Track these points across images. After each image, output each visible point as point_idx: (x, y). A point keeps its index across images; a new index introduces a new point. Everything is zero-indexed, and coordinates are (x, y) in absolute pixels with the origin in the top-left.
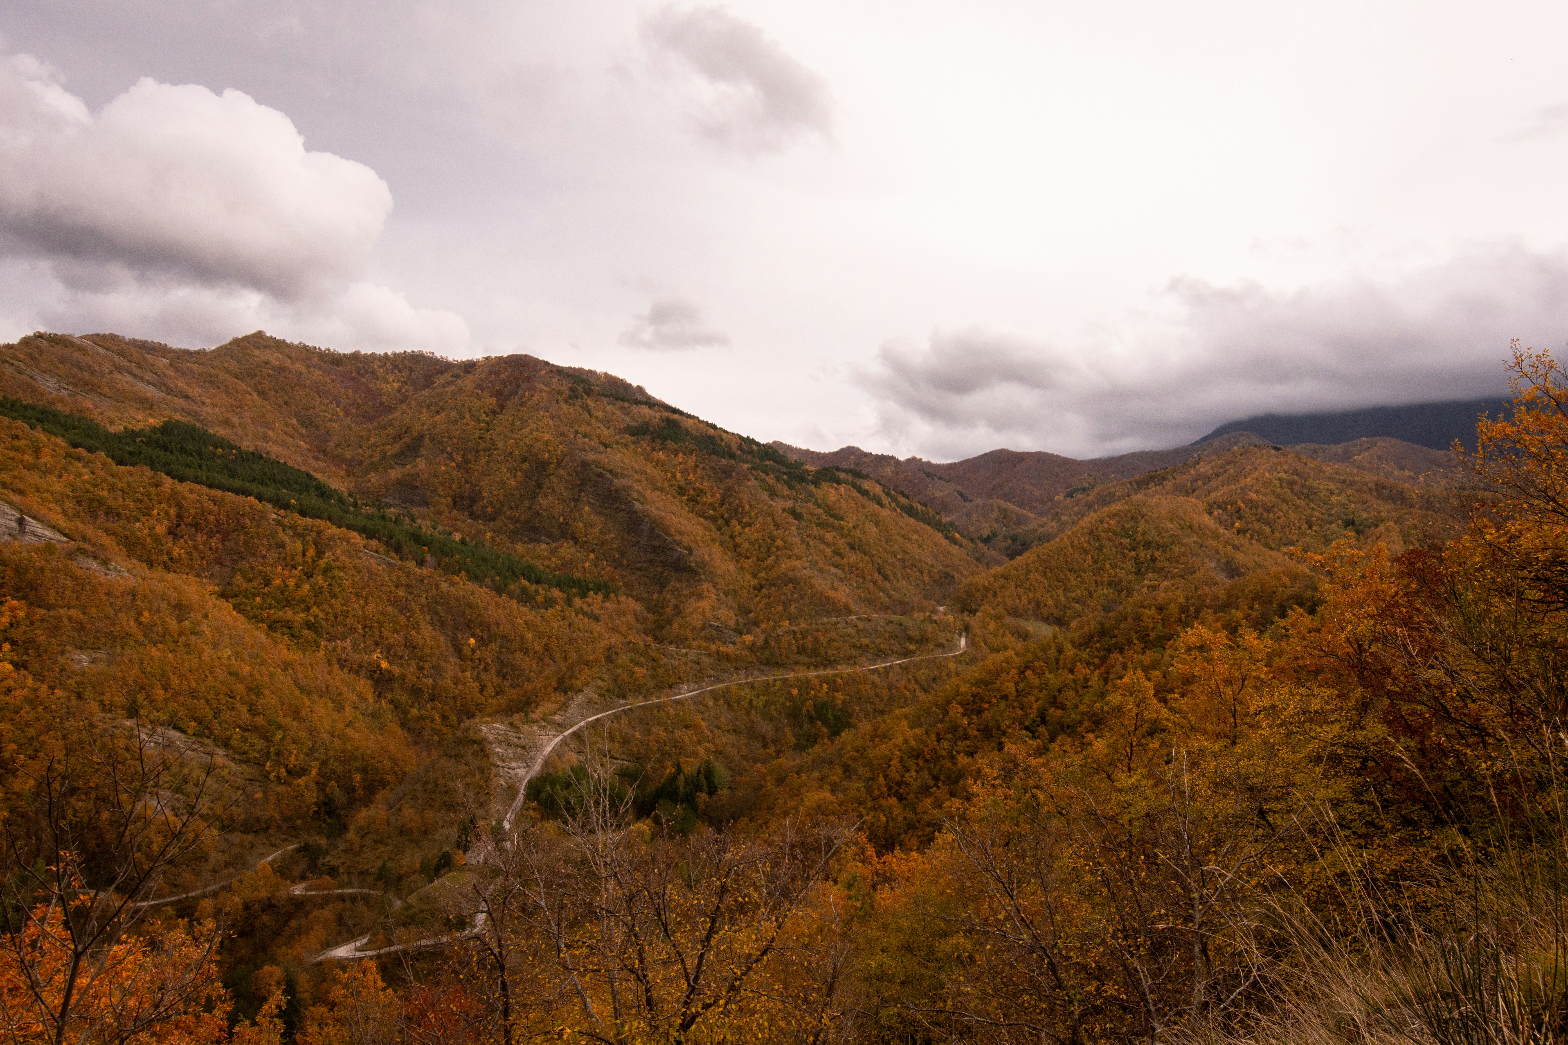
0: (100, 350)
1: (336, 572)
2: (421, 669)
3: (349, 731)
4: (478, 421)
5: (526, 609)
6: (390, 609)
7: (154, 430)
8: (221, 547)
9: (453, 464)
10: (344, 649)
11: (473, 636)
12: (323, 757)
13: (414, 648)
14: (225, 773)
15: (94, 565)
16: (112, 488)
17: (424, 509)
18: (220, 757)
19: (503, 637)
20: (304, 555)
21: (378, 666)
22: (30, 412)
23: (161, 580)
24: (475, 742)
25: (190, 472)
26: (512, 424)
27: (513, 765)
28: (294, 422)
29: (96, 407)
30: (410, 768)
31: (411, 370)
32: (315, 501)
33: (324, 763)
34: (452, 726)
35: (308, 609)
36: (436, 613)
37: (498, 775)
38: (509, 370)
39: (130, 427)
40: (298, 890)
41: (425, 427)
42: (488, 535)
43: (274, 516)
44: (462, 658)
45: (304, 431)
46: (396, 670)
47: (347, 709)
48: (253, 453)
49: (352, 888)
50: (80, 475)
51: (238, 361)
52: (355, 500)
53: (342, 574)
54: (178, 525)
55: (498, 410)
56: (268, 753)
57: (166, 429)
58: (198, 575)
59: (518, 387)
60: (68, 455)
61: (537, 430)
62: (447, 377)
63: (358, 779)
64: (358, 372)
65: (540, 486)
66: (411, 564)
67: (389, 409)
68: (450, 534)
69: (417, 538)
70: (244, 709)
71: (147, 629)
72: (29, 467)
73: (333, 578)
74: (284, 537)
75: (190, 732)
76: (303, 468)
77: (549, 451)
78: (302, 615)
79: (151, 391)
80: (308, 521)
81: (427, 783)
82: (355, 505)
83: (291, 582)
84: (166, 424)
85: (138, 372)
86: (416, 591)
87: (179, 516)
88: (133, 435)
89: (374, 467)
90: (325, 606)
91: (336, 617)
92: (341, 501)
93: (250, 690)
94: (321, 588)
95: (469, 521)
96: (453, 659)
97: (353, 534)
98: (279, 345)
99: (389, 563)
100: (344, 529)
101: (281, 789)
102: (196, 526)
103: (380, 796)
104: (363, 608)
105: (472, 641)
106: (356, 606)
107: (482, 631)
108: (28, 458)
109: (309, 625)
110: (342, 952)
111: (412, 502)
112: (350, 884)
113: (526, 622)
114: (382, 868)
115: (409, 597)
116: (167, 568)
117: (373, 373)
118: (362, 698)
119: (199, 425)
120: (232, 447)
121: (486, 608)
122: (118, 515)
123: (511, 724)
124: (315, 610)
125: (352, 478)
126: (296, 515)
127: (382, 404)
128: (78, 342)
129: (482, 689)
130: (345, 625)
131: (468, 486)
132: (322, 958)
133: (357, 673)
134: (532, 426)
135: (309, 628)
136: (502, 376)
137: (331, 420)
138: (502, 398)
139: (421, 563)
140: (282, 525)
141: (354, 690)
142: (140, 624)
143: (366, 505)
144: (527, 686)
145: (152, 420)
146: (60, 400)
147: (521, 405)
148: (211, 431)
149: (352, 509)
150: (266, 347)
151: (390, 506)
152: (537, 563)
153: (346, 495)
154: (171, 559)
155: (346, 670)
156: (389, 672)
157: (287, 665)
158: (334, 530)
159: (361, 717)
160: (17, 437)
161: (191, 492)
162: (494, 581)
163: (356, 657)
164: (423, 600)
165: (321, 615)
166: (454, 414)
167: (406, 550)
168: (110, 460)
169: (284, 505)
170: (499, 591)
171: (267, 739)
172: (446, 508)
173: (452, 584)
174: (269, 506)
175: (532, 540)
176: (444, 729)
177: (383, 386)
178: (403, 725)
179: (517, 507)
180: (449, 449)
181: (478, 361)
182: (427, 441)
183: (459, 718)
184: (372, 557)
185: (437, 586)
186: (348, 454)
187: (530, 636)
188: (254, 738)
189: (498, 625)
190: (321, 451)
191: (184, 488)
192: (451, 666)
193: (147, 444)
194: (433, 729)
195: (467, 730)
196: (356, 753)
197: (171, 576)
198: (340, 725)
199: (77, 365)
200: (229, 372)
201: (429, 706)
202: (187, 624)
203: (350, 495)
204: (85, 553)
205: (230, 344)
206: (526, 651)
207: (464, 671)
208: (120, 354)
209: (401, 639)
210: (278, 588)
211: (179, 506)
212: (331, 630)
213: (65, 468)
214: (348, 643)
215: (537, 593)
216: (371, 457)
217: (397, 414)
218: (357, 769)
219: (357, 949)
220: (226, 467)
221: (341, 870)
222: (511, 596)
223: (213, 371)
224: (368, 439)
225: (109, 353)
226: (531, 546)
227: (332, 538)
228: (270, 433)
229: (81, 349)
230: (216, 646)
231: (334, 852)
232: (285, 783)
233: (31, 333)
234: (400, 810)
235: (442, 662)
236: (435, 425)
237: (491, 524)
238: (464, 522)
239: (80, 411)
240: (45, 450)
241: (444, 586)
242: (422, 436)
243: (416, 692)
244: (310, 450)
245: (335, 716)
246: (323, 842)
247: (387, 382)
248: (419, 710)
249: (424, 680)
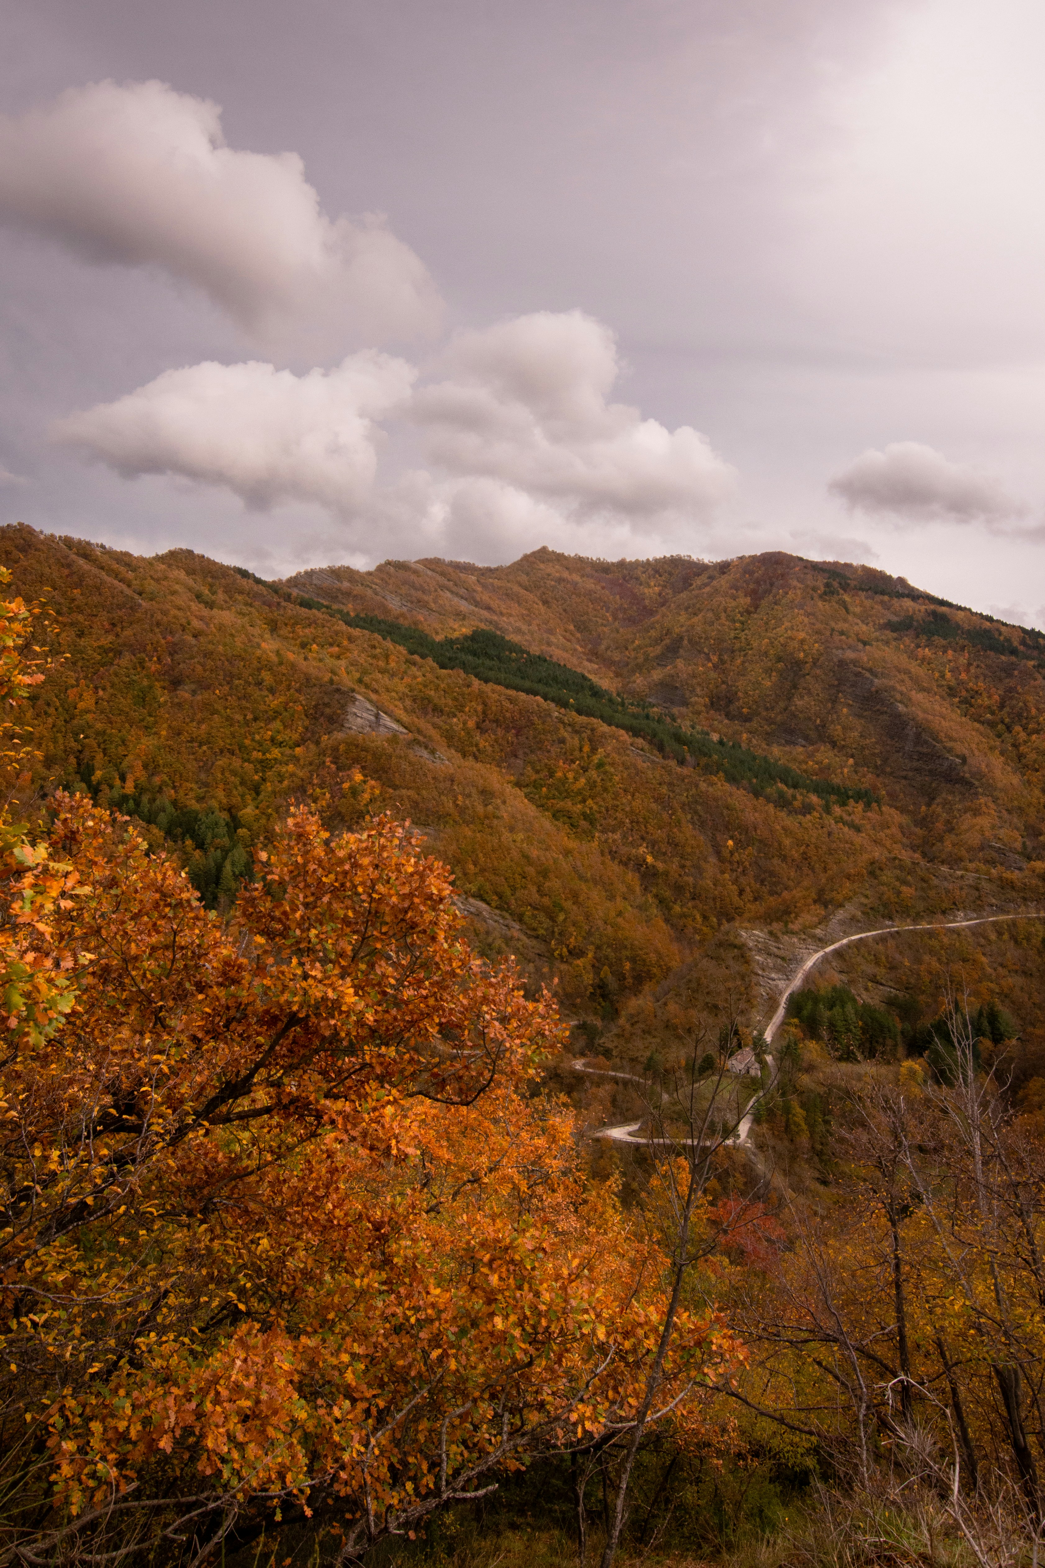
0: (429, 573)
1: (607, 768)
2: (683, 867)
3: (619, 920)
4: (734, 621)
5: (783, 814)
6: (654, 806)
7: (466, 638)
8: (515, 741)
9: (710, 665)
10: (614, 841)
11: (732, 838)
12: (598, 942)
13: (677, 845)
14: (519, 945)
15: (425, 754)
16: (437, 689)
17: (684, 710)
18: (516, 930)
19: (760, 841)
20: (581, 750)
21: (644, 860)
22: (383, 626)
23: (472, 769)
24: (735, 947)
25: (491, 674)
26: (767, 623)
27: (773, 975)
28: (572, 627)
29: (426, 620)
30: (673, 964)
31: (670, 574)
32: (590, 702)
33: (598, 948)
34: (712, 927)
35: (584, 801)
36: (696, 812)
37: (758, 984)
38: (763, 568)
39: (449, 636)
40: (578, 1065)
41: (684, 629)
42: (745, 736)
43: (556, 714)
44: (722, 860)
45: (578, 635)
46: (660, 866)
47: (618, 899)
48: (539, 657)
49: (624, 1072)
50: (415, 677)
51: (528, 574)
52: (623, 699)
53: (612, 770)
54: (484, 721)
55: (752, 609)
56: (553, 932)
57: (475, 637)
58: (499, 766)
59: (772, 585)
60: (407, 661)
61: (792, 629)
62: (704, 578)
63: (627, 968)
64: (624, 579)
65: (795, 687)
66: (672, 763)
67: (652, 613)
68: (708, 734)
69: (679, 738)
70: (534, 889)
71: (462, 810)
72: (382, 671)
73: (605, 773)
74: (564, 733)
75: (494, 904)
76: (579, 670)
77: (804, 651)
78: (579, 806)
79: (464, 606)
80: (583, 719)
81: (690, 981)
82: (623, 704)
83: (570, 775)
84: (474, 632)
85: (455, 589)
86: (677, 790)
87: (484, 712)
88: (450, 642)
89: (639, 668)
90: (598, 799)
91: (607, 811)
92: (611, 700)
93: (538, 873)
94: (595, 782)
95: (726, 721)
96: (713, 860)
97: (622, 732)
98: (559, 558)
99: (653, 761)
100: (613, 728)
101: (564, 967)
102: (497, 721)
103: (647, 987)
104: (630, 803)
105: (730, 843)
106: (624, 801)
107: (740, 834)
108: (381, 664)
109: (585, 816)
110: (619, 1133)
111: (672, 703)
112: (621, 1069)
113: (783, 828)
114: (650, 1059)
115: (672, 795)
116: (476, 758)
117: (637, 579)
118: (630, 889)
119: (498, 633)
120: (523, 651)
121: (742, 811)
122: (441, 711)
123: (771, 933)
124: (590, 802)
125: (619, 679)
126: (574, 713)
127: (645, 607)
128: (413, 566)
129: (741, 892)
130: (615, 819)
131: (724, 686)
132: (599, 1135)
133: (626, 864)
134: (787, 624)
135: (585, 819)
136: (756, 575)
137: (602, 625)
138: (756, 596)
139: (682, 762)
140: (563, 723)
141: (623, 882)
142: (457, 805)
143: (632, 704)
144: (785, 894)
145: (464, 630)
146: (402, 615)
147: (775, 603)
148: (507, 638)
149: (620, 708)
150: (548, 561)
151: (654, 706)
152: (794, 766)
153: (615, 695)
154: (479, 750)
155: (616, 862)
156: (654, 866)
157: (567, 853)
158: (605, 728)
159: (630, 908)
160: (374, 647)
161: (493, 691)
162: (750, 782)
163: (624, 850)
164: (684, 799)
165: (595, 807)
166: (710, 615)
167: (668, 749)
168: (435, 665)
169: (564, 704)
170: (757, 794)
171: (553, 919)
172: (703, 709)
173: (712, 784)
174: (553, 705)
175: (788, 743)
176: (704, 928)
177: (646, 590)
178: (667, 921)
179: (773, 708)
180: (706, 650)
181: (732, 561)
182: (686, 642)
183: (719, 920)
184: (638, 755)
185: (697, 786)
186: (617, 656)
187: (787, 842)
188: (542, 917)
189: (755, 829)
190: (594, 655)
191: (488, 688)
192: (711, 866)
193: (462, 650)
194: (694, 928)
195: (727, 933)
196: (626, 943)
197: (479, 765)
198: (613, 914)
199: (413, 586)
200: (520, 585)
201: (690, 904)
202: (490, 807)
203: (618, 695)
204: (419, 743)
205: (522, 560)
206: (784, 858)
207: (723, 872)
208: (442, 574)
209: (664, 836)
210: (560, 780)
211: (485, 704)
212: (603, 822)
213: (405, 672)
214: (617, 836)
215: (794, 797)
216: (636, 658)
217: (657, 617)
218: (627, 958)
219: (630, 1134)
220: (519, 669)
221: (614, 1053)
222: (768, 799)
223: (509, 585)
224: (633, 642)
225: (434, 574)
226: (787, 748)
227: (603, 735)
228: (553, 639)
229: (415, 572)
230: (512, 829)
231: (609, 1035)
232: (566, 962)
233: (383, 562)
234: (665, 1004)
235: (702, 863)
236: (693, 627)
237: (748, 724)
238: (721, 722)
239: (415, 623)
240: (392, 657)
241: (703, 786)
242: (682, 638)
243: (679, 889)
244: (584, 653)
245: (608, 904)
246: (599, 1023)
247: (649, 586)
248: (681, 906)
249: (686, 878)
